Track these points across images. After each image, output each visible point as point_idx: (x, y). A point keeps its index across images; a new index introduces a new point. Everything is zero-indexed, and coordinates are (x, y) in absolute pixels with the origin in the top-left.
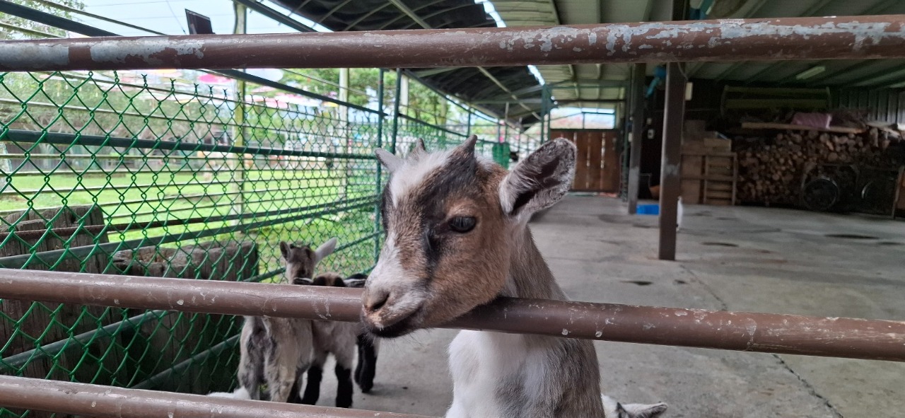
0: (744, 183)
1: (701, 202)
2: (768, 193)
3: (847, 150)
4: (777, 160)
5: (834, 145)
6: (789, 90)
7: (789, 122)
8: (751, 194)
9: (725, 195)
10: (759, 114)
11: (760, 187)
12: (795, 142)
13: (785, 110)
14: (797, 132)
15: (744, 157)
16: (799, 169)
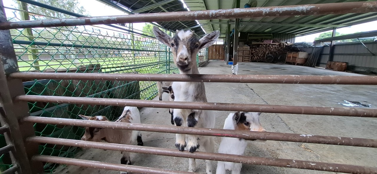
0: (252, 57)
1: (243, 61)
2: (258, 59)
3: (275, 48)
4: (260, 51)
5: (273, 47)
6: (263, 34)
7: (263, 42)
8: (254, 59)
9: (248, 60)
10: (256, 40)
11: (256, 58)
12: (264, 47)
13: (262, 39)
14: (264, 44)
15: (252, 51)
16: (265, 53)
